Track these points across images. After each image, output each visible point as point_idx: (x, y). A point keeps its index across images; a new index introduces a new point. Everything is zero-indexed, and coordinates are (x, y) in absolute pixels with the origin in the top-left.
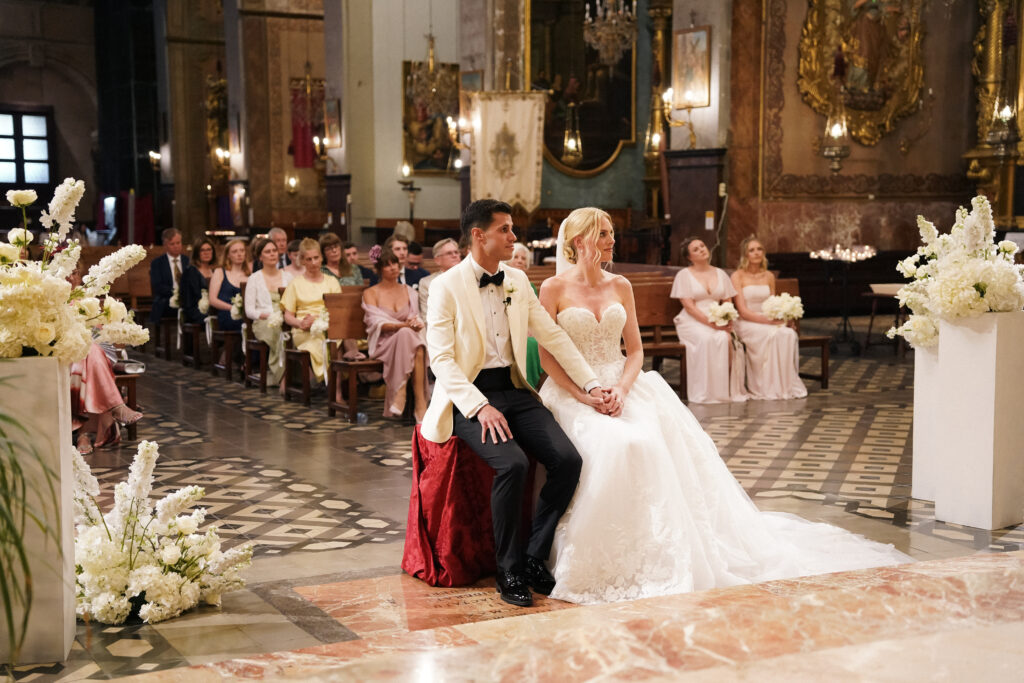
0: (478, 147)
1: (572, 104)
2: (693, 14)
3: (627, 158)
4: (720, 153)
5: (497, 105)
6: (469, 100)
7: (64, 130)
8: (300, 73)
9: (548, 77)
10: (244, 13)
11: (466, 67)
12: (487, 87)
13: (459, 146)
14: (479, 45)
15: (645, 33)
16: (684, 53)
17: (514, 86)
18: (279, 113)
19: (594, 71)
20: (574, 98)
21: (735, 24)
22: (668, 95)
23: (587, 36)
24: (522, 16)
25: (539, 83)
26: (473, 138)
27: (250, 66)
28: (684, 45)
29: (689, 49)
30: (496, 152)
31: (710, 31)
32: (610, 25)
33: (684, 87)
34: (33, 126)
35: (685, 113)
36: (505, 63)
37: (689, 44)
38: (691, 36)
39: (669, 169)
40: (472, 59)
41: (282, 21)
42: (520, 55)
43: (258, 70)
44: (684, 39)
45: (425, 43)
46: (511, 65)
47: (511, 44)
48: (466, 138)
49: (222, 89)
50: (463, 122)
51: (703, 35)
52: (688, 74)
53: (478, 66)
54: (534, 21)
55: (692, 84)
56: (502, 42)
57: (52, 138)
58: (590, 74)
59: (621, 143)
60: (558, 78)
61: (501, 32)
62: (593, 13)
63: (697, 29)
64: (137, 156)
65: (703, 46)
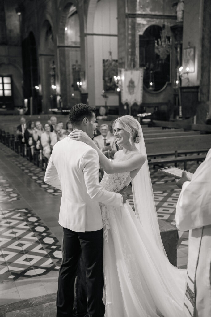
0: (123, 85)
1: (151, 72)
2: (189, 43)
3: (169, 88)
4: (197, 87)
5: (129, 72)
6: (121, 71)
7: (15, 81)
8: (75, 64)
9: (144, 63)
10: (59, 47)
11: (120, 61)
12: (126, 67)
13: (118, 85)
14: (124, 54)
15: (174, 49)
16: (186, 56)
17: (134, 66)
18: (69, 75)
19: (159, 61)
20: (152, 70)
21: (203, 46)
22: (181, 69)
23: (156, 51)
24: (136, 45)
25: (142, 66)
26: (122, 83)
27: (61, 62)
28: (186, 53)
29: (188, 54)
30: (129, 87)
31: (194, 48)
32: (163, 47)
33: (186, 66)
34: (7, 80)
35: (186, 75)
36: (131, 60)
37: (188, 52)
38: (188, 50)
39: (181, 92)
40: (121, 59)
41: (70, 49)
42: (136, 57)
43: (63, 63)
44: (186, 51)
45: (108, 54)
46: (133, 60)
47: (133, 54)
48: (120, 83)
49: (54, 69)
50: (119, 78)
51: (192, 50)
52: (187, 62)
53: (123, 61)
54: (140, 46)
55: (188, 66)
56: (130, 53)
57: (12, 83)
58: (157, 62)
59: (167, 83)
60: (148, 64)
61: (130, 50)
62: (158, 43)
63: (190, 48)
64: (32, 88)
65: (192, 53)
